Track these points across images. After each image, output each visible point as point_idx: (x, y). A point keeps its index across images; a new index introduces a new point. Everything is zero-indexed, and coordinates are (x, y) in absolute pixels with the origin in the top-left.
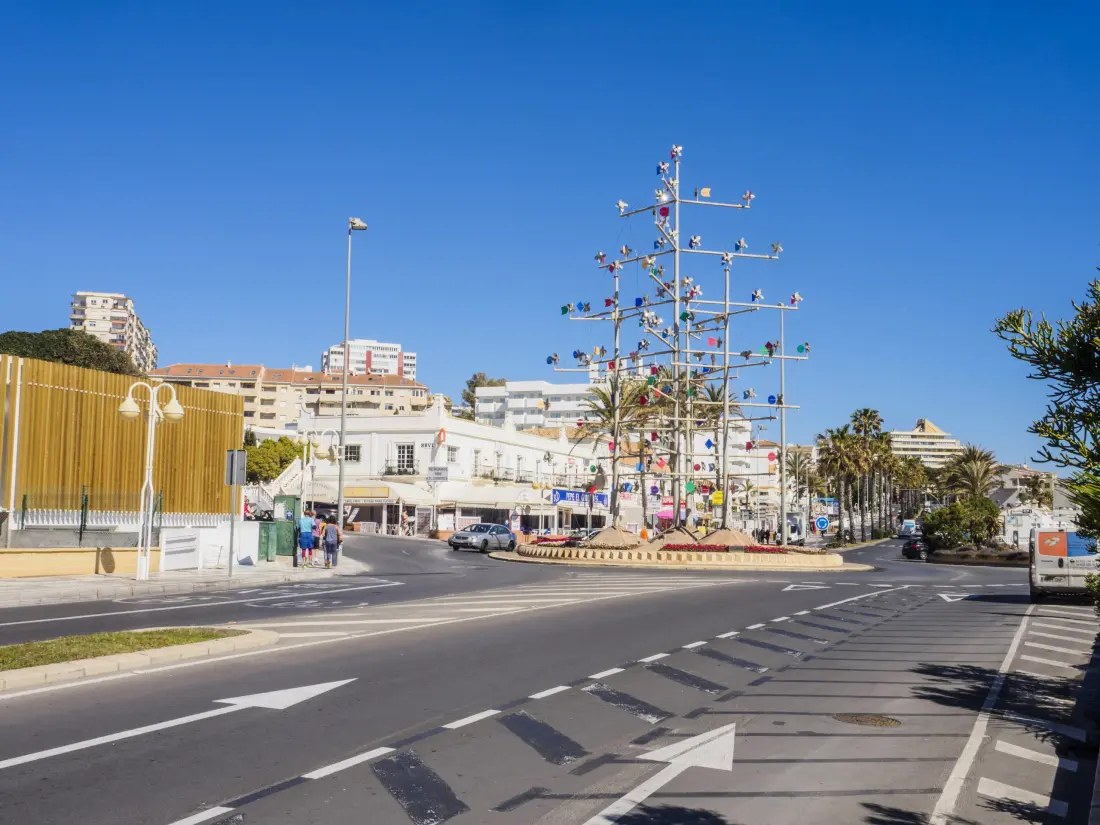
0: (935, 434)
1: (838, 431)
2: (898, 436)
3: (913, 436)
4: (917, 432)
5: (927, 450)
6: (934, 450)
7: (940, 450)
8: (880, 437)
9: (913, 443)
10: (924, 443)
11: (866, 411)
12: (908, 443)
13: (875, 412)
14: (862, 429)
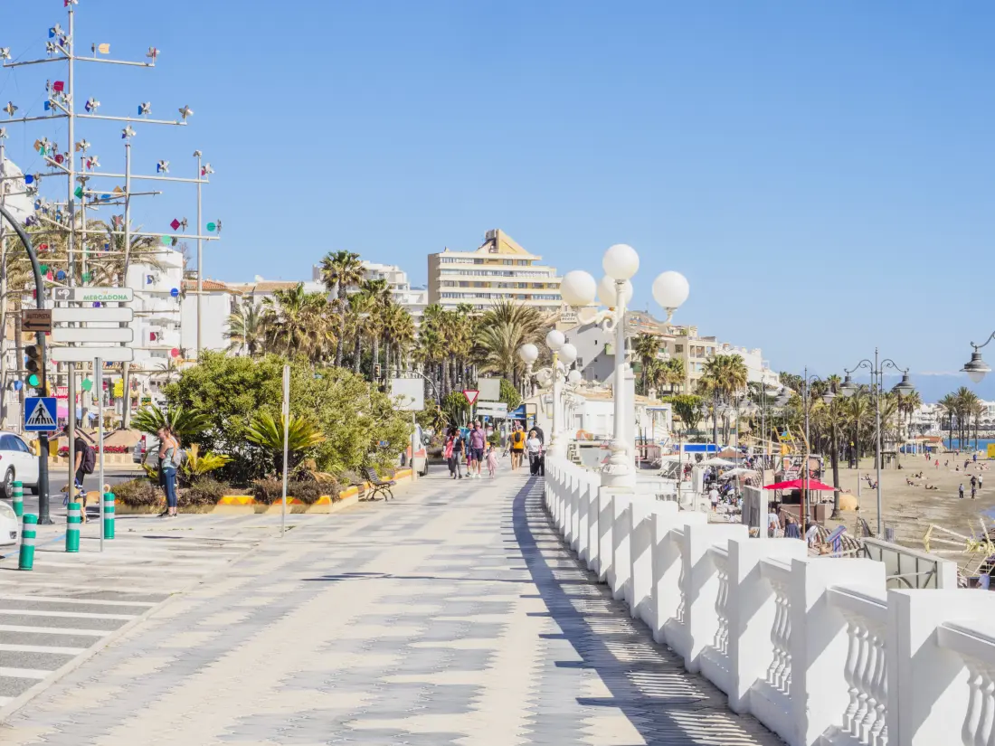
0: (513, 257)
1: (290, 291)
2: (452, 260)
3: (478, 261)
4: (484, 253)
5: (500, 285)
6: (513, 285)
7: (523, 285)
8: (371, 288)
9: (477, 272)
10: (496, 273)
11: (342, 256)
12: (469, 272)
13: (354, 257)
14: (337, 281)
